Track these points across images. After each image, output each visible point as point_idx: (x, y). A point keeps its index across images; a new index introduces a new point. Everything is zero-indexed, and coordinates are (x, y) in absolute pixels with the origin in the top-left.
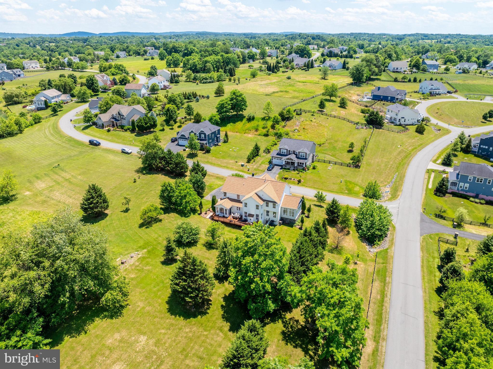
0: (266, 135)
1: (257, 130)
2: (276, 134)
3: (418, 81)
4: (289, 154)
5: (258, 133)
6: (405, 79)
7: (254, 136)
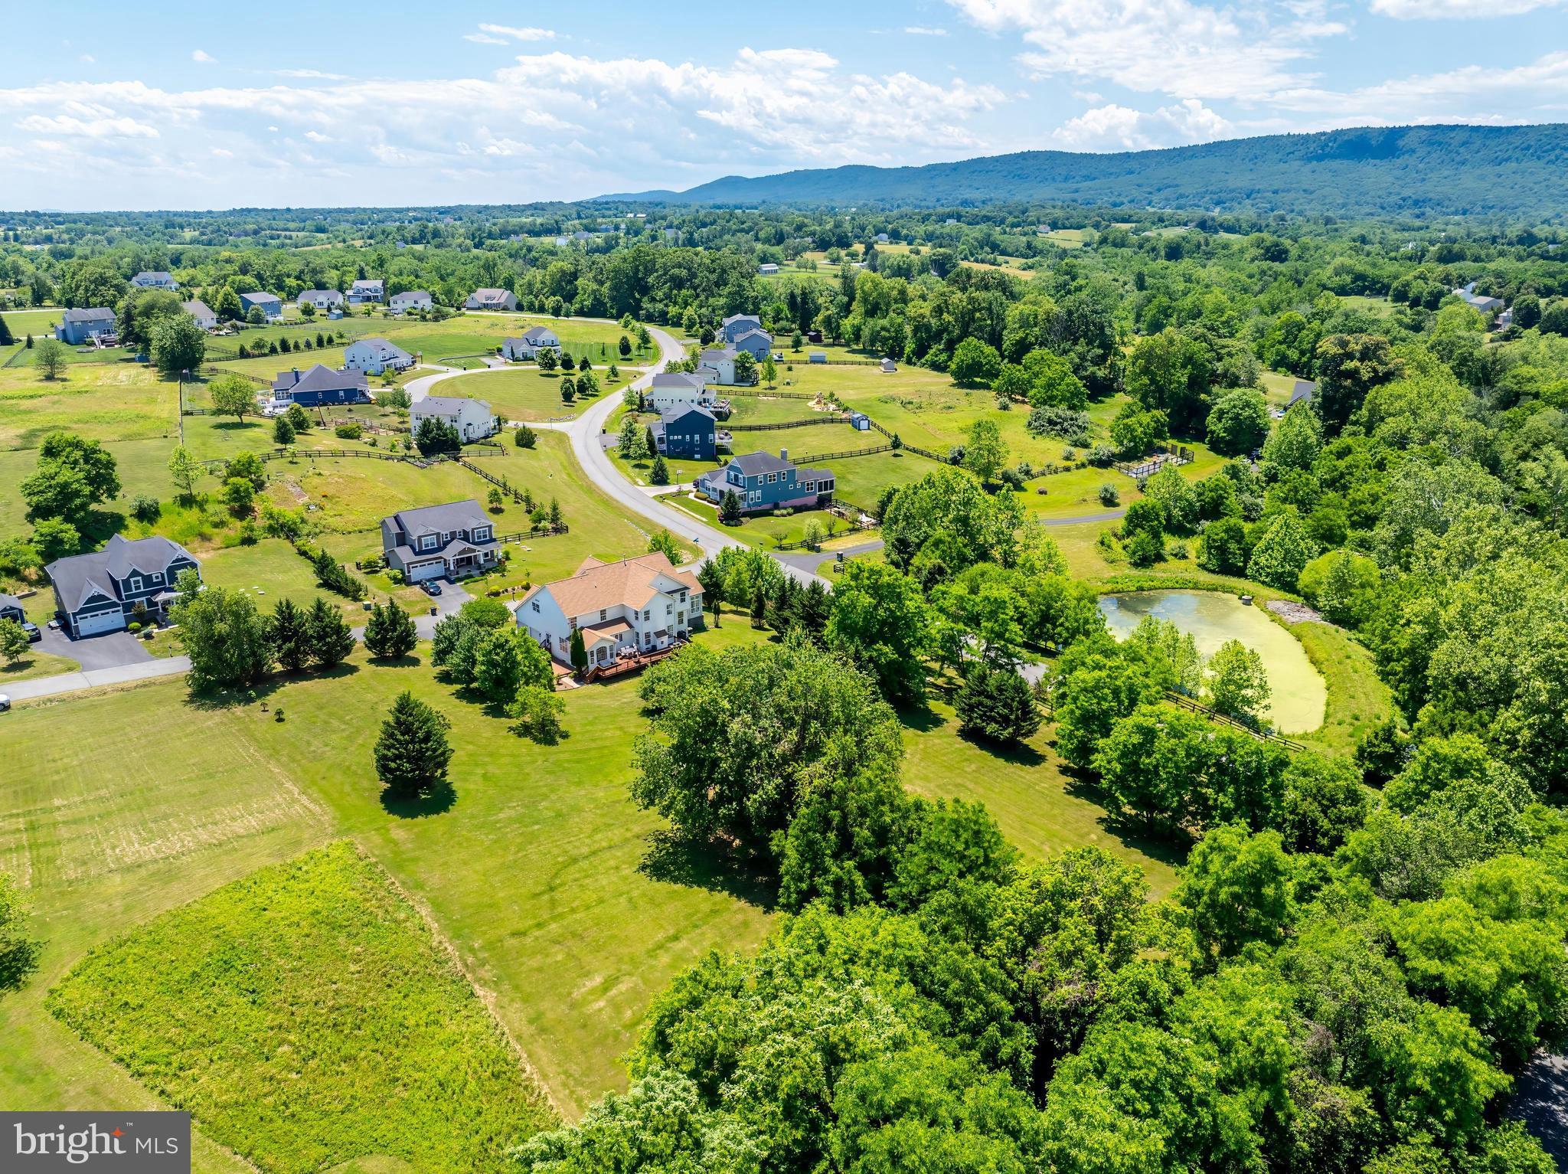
0: (249, 541)
1: (204, 537)
2: (273, 531)
3: (302, 347)
4: (446, 544)
5: (217, 541)
6: (263, 347)
7: (212, 553)
